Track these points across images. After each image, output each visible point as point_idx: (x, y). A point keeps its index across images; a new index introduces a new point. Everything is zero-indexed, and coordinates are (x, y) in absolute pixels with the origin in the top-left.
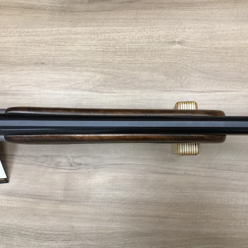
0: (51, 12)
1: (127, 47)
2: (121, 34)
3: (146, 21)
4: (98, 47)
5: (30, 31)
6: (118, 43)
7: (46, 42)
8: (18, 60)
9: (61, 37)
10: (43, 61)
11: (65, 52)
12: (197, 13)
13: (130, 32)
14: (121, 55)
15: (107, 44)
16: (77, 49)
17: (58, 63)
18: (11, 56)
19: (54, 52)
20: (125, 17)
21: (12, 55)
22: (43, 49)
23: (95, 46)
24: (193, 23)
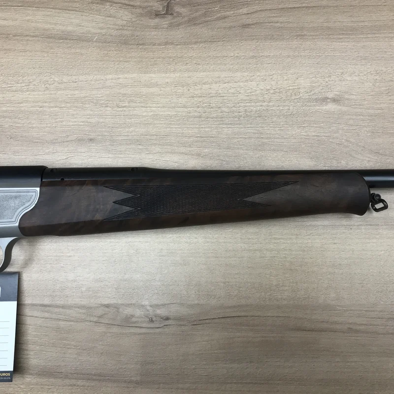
0: (101, 44)
1: (242, 109)
2: (230, 84)
3: (273, 62)
4: (189, 109)
5: (64, 80)
6: (225, 101)
7: (95, 101)
8: (46, 134)
9: (123, 91)
10: (92, 136)
11: (131, 119)
12: (363, 47)
13: (247, 81)
14: (231, 124)
15: (205, 104)
16: (152, 113)
17: (120, 138)
18: (33, 128)
19: (112, 118)
20: (237, 55)
21: (34, 126)
22: (91, 113)
23: (185, 107)
24: (357, 65)
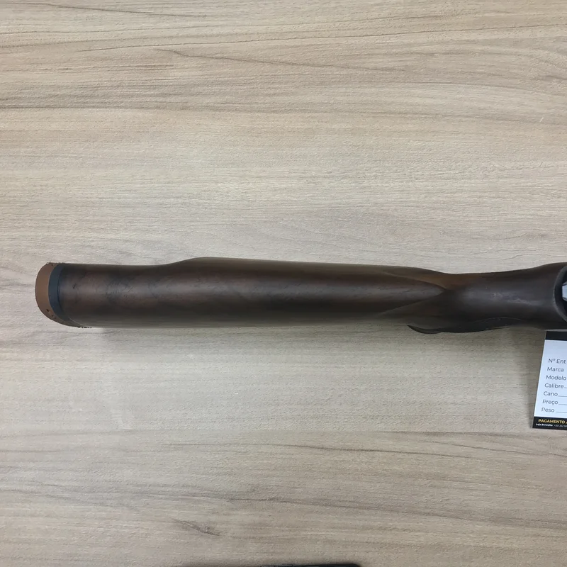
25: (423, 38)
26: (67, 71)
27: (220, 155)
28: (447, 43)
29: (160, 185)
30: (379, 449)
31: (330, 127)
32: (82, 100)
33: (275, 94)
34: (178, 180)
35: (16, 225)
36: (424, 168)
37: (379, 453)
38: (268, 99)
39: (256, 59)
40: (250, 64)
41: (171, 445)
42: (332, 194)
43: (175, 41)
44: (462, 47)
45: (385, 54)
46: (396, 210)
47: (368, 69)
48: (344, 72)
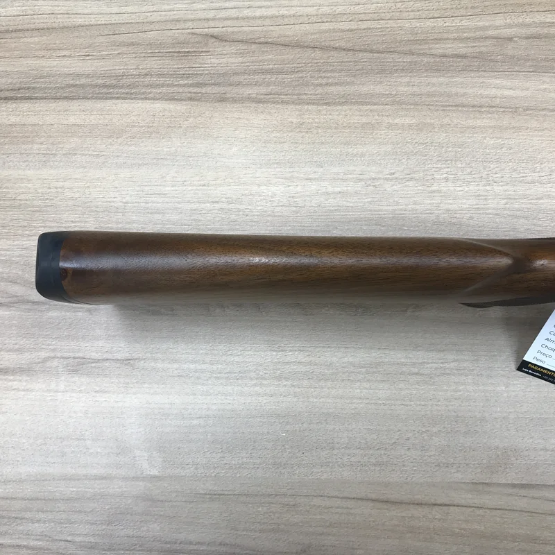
25: (499, 20)
26: (88, 58)
27: (263, 153)
28: (528, 25)
29: (195, 188)
30: (455, 503)
31: (391, 121)
32: (105, 90)
33: (327, 84)
34: (214, 182)
35: (27, 232)
36: (504, 169)
37: (456, 508)
38: (320, 90)
39: (306, 44)
40: (299, 50)
41: (206, 494)
42: (396, 199)
43: (212, 24)
44: (545, 31)
45: (455, 39)
46: (472, 218)
47: (436, 55)
48: (408, 59)
